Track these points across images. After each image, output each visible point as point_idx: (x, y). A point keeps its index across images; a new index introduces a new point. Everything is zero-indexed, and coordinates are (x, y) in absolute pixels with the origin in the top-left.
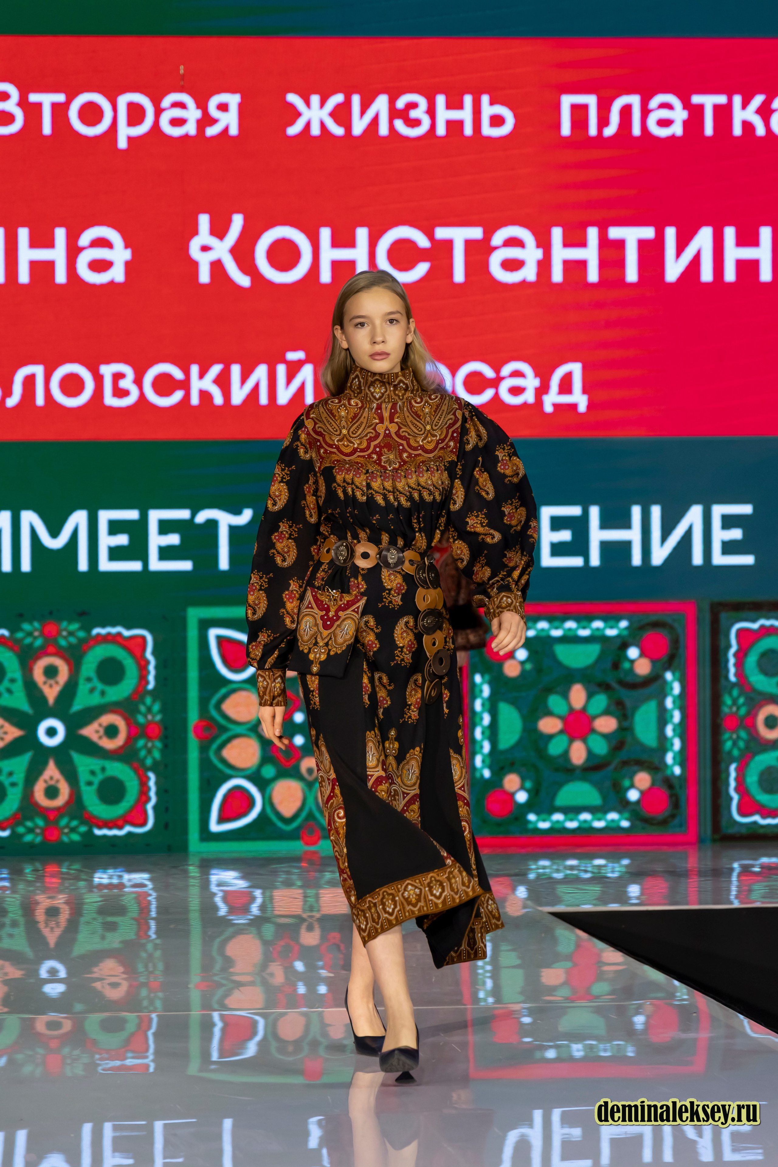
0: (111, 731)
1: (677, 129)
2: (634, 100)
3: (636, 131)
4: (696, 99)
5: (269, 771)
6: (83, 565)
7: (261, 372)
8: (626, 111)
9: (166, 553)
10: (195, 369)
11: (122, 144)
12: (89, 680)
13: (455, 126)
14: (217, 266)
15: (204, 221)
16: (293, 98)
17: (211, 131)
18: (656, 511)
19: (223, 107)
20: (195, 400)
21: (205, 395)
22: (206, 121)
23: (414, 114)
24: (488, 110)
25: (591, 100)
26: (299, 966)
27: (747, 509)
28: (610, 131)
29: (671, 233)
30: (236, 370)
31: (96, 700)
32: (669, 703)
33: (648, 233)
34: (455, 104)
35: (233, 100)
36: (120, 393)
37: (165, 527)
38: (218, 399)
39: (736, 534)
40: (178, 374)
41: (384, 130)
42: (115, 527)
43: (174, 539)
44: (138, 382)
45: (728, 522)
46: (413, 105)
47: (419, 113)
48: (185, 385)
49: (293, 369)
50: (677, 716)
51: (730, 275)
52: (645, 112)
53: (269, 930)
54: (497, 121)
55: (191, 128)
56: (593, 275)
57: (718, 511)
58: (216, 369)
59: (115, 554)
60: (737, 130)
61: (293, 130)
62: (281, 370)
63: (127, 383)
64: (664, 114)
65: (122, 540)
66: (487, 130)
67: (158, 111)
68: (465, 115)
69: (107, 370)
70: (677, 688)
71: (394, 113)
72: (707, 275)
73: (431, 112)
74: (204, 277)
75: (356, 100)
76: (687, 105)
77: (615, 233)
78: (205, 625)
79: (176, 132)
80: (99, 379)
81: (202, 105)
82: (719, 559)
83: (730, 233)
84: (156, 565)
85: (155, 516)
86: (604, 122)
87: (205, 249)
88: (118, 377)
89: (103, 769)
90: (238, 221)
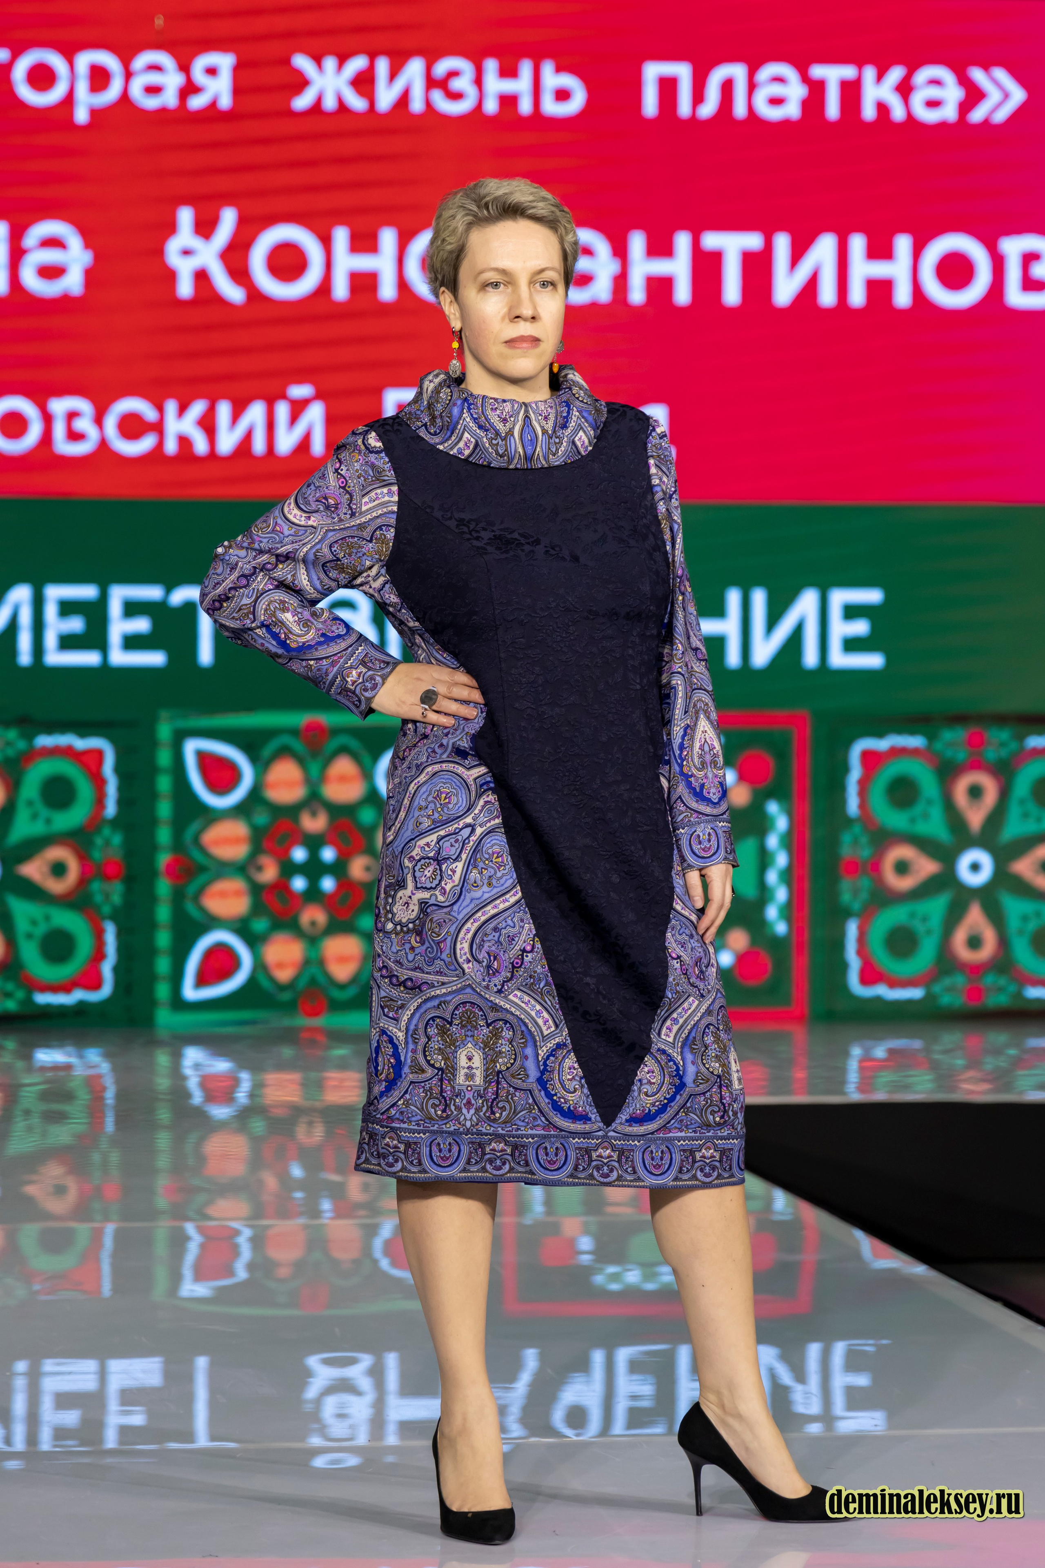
0: (58, 869)
1: (792, 110)
2: (737, 71)
3: (740, 110)
4: (818, 71)
5: (260, 925)
6: (25, 658)
7: (256, 412)
8: (727, 87)
9: (132, 642)
10: (171, 407)
11: (81, 116)
12: (30, 803)
13: (508, 101)
14: (201, 277)
15: (185, 216)
16: (302, 62)
17: (197, 102)
18: (759, 598)
19: (212, 71)
20: (171, 447)
21: (184, 441)
22: (190, 89)
23: (456, 84)
24: (552, 79)
25: (682, 71)
26: (297, 1171)
27: (873, 596)
28: (708, 109)
29: (782, 243)
30: (224, 410)
31: (38, 829)
32: (773, 841)
33: (753, 241)
34: (508, 72)
35: (225, 61)
36: (74, 436)
37: (132, 609)
38: (201, 446)
39: (860, 627)
40: (149, 413)
41: (417, 105)
42: (67, 608)
43: (141, 625)
44: (99, 420)
45: (851, 612)
46: (454, 74)
47: (464, 83)
48: (158, 428)
49: (298, 408)
50: (782, 860)
51: (857, 297)
52: (752, 87)
53: (258, 1126)
54: (562, 95)
55: (169, 98)
56: (683, 294)
57: (839, 597)
58: (198, 408)
59: (67, 642)
60: (869, 112)
61: (302, 102)
62: (282, 410)
63: (84, 424)
64: (776, 90)
65: (76, 624)
66: (551, 107)
67: (128, 75)
68: (521, 85)
69: (59, 406)
70: (782, 823)
71: (431, 83)
72: (827, 296)
73: (479, 81)
74: (185, 288)
75: (382, 66)
76: (805, 79)
77: (712, 240)
78: (180, 736)
79: (151, 103)
80: (48, 419)
81: (185, 67)
82: (839, 659)
83: (858, 243)
84: (119, 657)
85: (118, 595)
86: (698, 97)
87: (187, 252)
88: (72, 416)
89: (47, 918)
90: (228, 218)
